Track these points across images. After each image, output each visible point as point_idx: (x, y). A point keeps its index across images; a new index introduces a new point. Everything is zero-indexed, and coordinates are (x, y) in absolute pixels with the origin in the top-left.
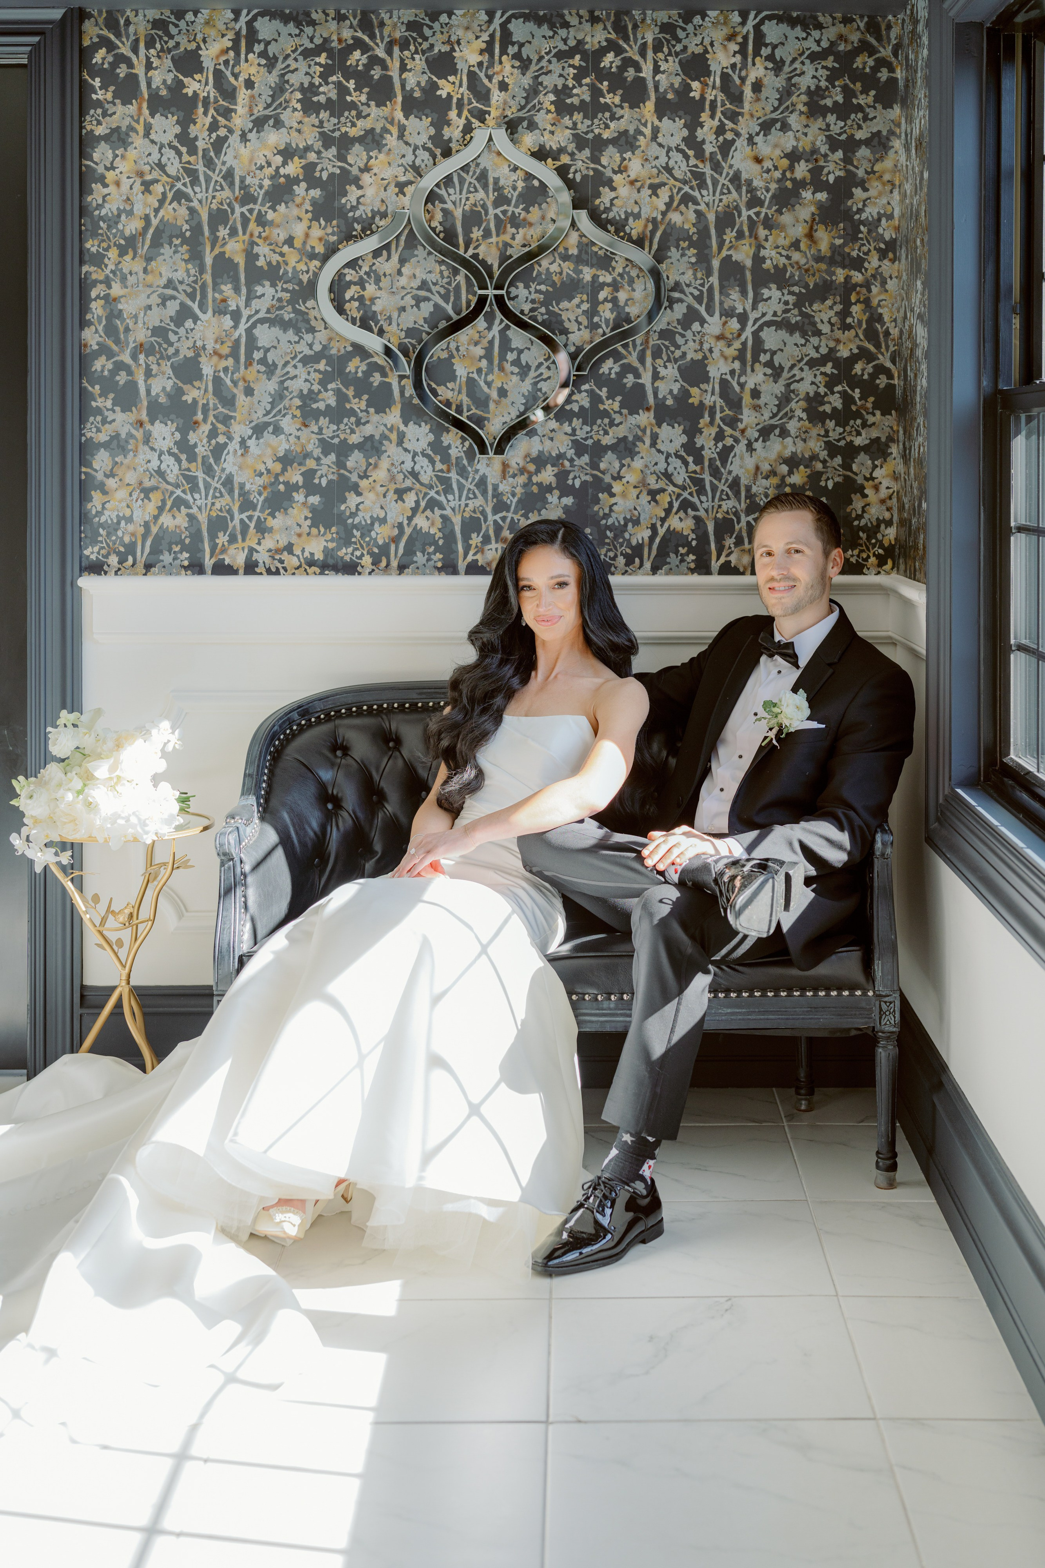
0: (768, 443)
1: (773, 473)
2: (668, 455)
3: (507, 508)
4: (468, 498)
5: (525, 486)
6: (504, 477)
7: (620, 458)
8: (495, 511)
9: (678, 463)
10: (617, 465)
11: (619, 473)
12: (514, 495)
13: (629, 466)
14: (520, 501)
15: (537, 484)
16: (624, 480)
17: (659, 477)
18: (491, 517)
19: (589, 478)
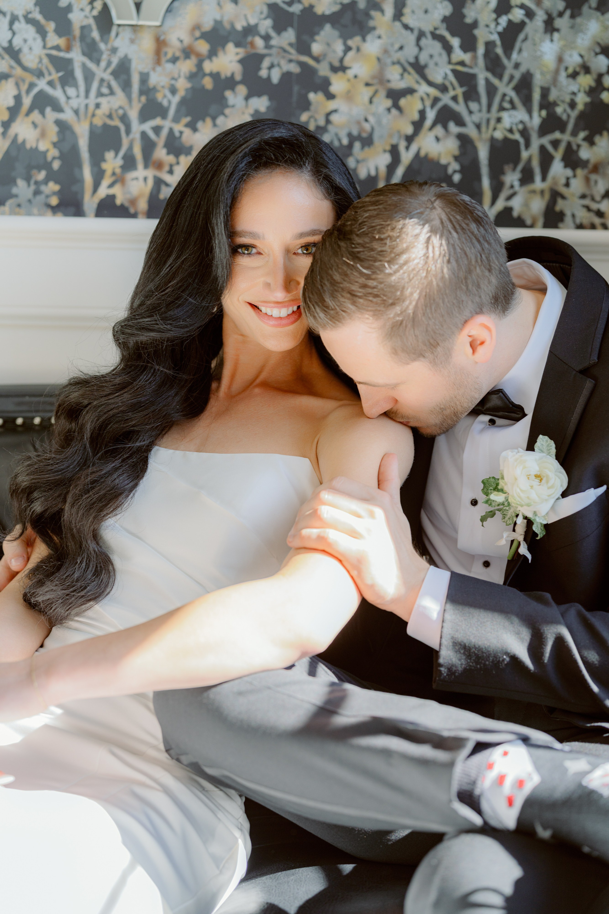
0: (579, 20)
1: (586, 69)
2: (421, 35)
3: (163, 112)
4: (100, 94)
5: (192, 77)
6: (158, 62)
7: (345, 37)
8: (144, 116)
9: (436, 47)
10: (339, 47)
11: (341, 60)
12: (173, 91)
13: (358, 50)
14: (183, 102)
15: (211, 75)
16: (350, 73)
17: (405, 70)
18: (137, 128)
19: (294, 68)
